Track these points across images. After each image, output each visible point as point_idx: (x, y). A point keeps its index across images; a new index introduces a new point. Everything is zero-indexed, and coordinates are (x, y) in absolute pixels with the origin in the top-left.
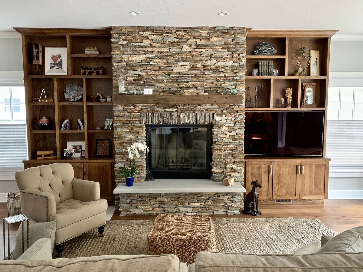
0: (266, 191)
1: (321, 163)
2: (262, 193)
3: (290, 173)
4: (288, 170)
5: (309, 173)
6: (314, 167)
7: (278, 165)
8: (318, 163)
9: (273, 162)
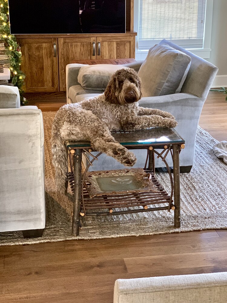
0: (50, 80)
1: (124, 40)
2: (46, 83)
3: (82, 55)
4: (79, 50)
5: (109, 53)
6: (115, 45)
7: (64, 43)
8: (119, 39)
9: (58, 38)
